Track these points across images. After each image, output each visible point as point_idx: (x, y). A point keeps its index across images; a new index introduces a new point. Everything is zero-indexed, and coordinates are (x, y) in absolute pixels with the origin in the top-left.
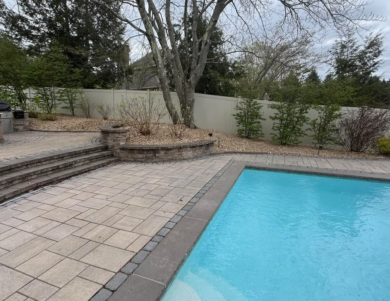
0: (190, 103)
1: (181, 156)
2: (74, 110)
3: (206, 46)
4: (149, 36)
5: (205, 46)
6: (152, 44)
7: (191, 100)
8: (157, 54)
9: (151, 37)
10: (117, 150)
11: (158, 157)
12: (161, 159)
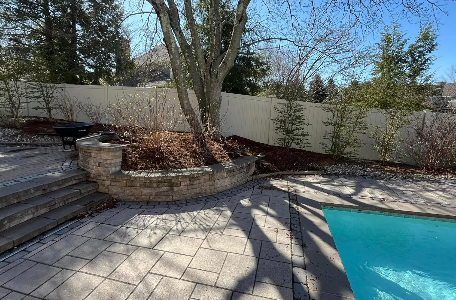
0: (216, 103)
1: (213, 187)
2: (51, 111)
3: (241, 23)
4: (158, 5)
5: (239, 23)
6: (161, 17)
7: (217, 99)
8: (168, 33)
9: (161, 7)
10: (105, 181)
11: (178, 191)
12: (182, 195)
